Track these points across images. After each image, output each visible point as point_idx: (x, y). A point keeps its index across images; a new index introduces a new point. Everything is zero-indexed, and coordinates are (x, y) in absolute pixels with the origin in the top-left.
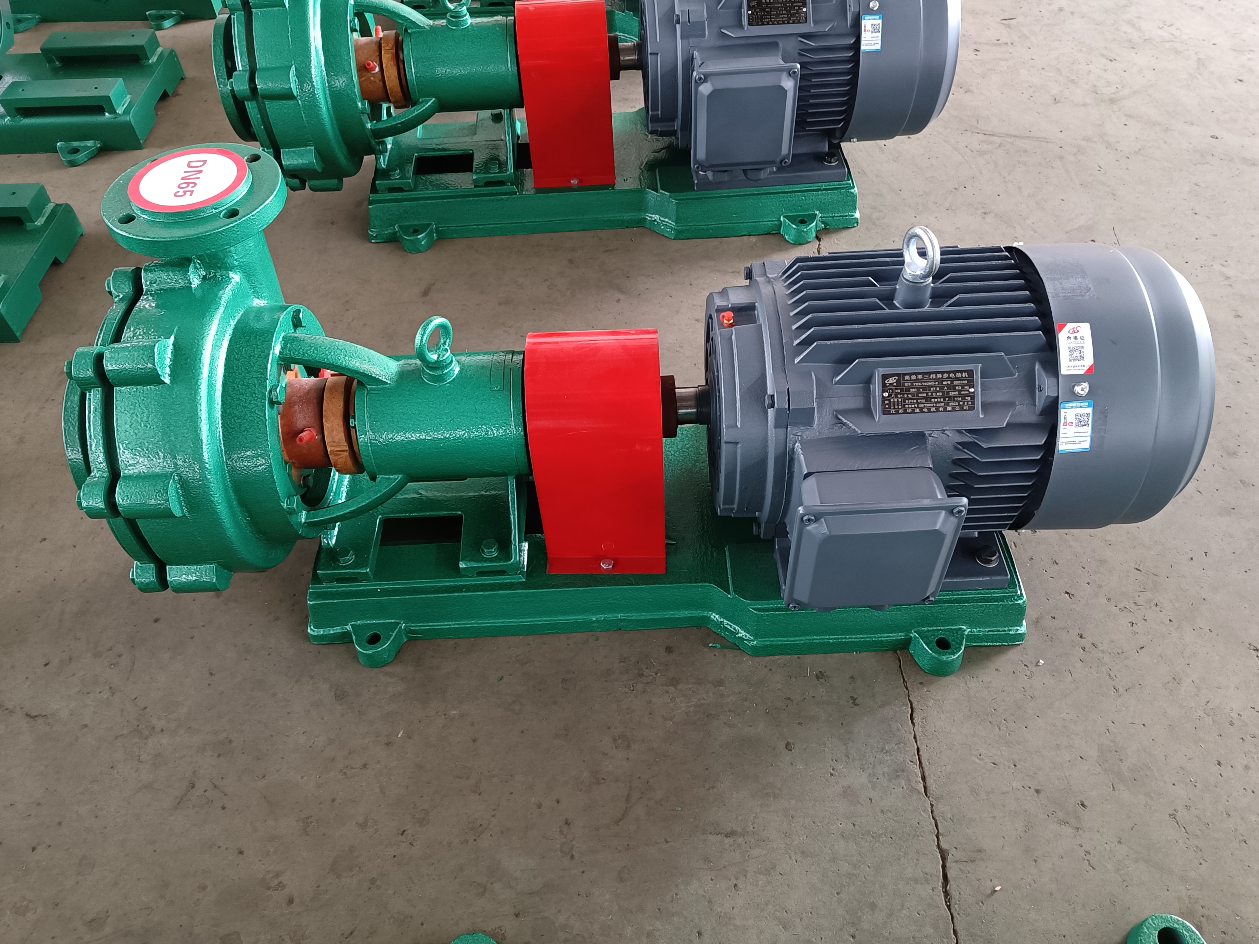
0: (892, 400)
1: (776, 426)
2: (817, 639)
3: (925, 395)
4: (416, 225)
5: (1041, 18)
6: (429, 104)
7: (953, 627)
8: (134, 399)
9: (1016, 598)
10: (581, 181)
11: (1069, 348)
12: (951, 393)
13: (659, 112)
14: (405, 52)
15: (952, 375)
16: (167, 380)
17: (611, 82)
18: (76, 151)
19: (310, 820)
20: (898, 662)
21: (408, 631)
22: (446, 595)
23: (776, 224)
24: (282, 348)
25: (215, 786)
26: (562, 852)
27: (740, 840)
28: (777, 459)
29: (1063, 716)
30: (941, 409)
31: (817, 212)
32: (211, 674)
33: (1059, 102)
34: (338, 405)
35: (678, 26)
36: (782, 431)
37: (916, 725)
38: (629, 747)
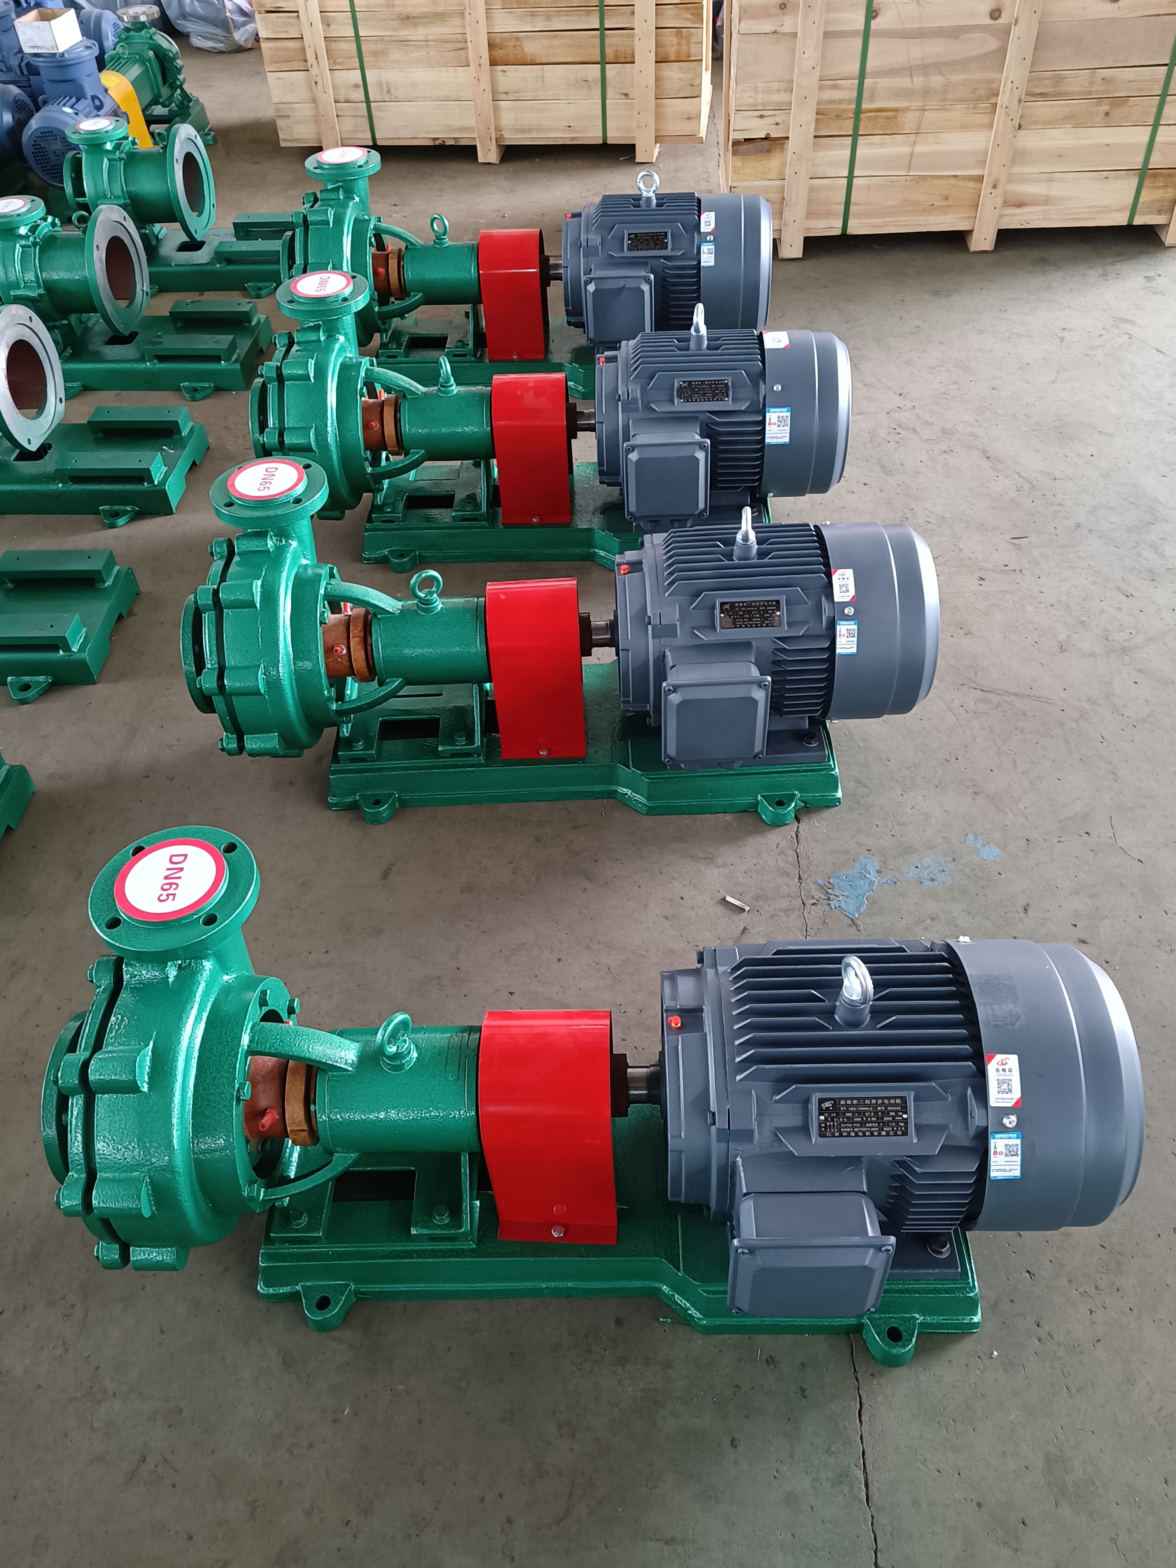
0: (828, 1124)
1: (718, 1141)
2: (768, 1321)
3: (860, 1119)
4: (378, 795)
5: (1055, 537)
6: (396, 684)
7: (906, 1315)
8: (114, 1106)
9: (968, 1289)
10: (550, 752)
11: (998, 1080)
12: (885, 1119)
13: (631, 699)
14: (374, 639)
15: (886, 1101)
16: (145, 1089)
17: (583, 658)
18: (26, 687)
19: (257, 1504)
20: (850, 1348)
21: (357, 1293)
22: (396, 1261)
23: (752, 803)
24: (250, 1041)
25: (166, 1461)
26: (503, 1553)
27: (679, 1549)
28: (719, 1170)
29: (1011, 1417)
30: (876, 1133)
31: (796, 792)
32: (162, 1332)
33: (1065, 651)
34: (300, 1088)
35: (650, 627)
36: (723, 1146)
37: (864, 1423)
38: (574, 1436)
